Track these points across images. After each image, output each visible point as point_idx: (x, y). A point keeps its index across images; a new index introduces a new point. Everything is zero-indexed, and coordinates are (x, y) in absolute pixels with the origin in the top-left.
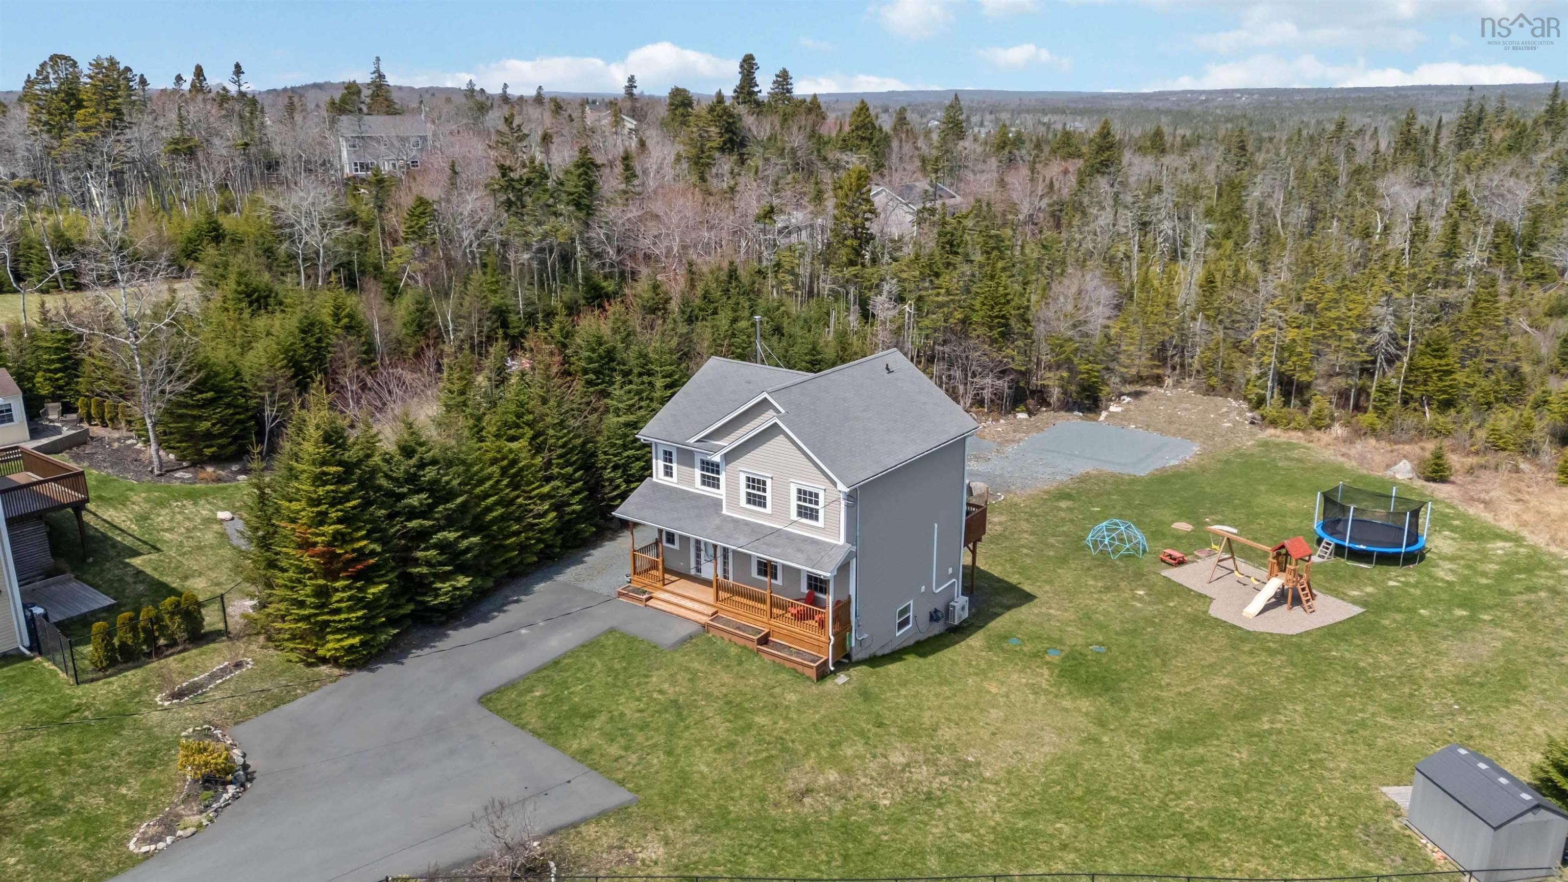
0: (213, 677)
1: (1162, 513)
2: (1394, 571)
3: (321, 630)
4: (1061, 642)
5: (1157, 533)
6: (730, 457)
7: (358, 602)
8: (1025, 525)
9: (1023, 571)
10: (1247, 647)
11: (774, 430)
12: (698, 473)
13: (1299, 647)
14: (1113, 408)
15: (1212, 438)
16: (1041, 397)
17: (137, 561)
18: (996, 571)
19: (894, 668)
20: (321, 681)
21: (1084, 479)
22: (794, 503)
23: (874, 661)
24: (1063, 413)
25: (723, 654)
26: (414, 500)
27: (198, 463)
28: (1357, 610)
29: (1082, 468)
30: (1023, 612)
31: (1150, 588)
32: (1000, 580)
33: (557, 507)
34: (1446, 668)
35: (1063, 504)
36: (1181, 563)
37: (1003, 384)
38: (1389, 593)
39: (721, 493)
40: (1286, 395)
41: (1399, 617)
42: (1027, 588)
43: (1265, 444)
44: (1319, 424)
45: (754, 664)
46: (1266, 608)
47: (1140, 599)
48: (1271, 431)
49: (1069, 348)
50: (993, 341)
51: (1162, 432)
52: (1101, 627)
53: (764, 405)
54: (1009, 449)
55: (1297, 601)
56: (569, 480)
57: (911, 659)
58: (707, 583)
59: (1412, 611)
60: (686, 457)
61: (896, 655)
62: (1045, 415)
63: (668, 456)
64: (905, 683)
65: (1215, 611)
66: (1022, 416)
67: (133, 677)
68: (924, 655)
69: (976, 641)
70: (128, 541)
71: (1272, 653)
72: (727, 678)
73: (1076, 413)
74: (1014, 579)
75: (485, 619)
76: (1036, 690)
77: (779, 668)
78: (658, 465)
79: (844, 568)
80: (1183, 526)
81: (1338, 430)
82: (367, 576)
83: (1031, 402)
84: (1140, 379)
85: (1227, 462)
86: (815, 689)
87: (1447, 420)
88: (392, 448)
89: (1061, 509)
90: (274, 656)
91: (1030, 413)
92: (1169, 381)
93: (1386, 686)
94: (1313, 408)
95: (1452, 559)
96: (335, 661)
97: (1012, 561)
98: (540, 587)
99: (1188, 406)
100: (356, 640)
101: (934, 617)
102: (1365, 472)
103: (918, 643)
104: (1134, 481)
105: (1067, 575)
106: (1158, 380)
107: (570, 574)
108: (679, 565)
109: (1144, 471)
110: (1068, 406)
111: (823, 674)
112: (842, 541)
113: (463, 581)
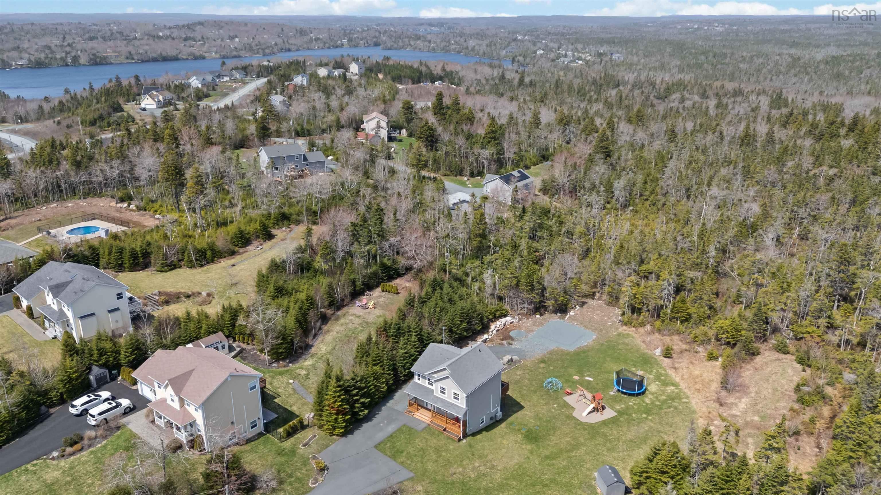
0: (310, 440)
1: (572, 371)
2: (633, 398)
3: (334, 428)
4: (527, 426)
5: (569, 381)
6: (436, 381)
7: (344, 421)
8: (527, 376)
9: (522, 396)
10: (578, 427)
11: (447, 377)
12: (427, 381)
13: (593, 427)
14: (571, 313)
15: (601, 331)
16: (546, 308)
17: (276, 400)
18: (514, 397)
19: (479, 437)
20: (335, 440)
21: (551, 353)
22: (453, 395)
23: (474, 434)
24: (553, 315)
25: (434, 433)
26: (355, 392)
27: (278, 360)
28: (616, 414)
29: (553, 346)
30: (519, 414)
31: (558, 404)
32: (515, 400)
33: (387, 385)
34: (629, 436)
35: (542, 365)
36: (571, 394)
37: (531, 307)
38: (628, 408)
39: (433, 388)
40: (633, 312)
41: (626, 417)
42: (522, 404)
43: (619, 335)
44: (642, 325)
45: (442, 437)
46: (590, 413)
47: (554, 408)
48: (625, 327)
49: (556, 292)
50: (527, 291)
51: (585, 327)
52: (540, 419)
53: (445, 369)
54: (531, 335)
55: (598, 411)
56: (389, 374)
57: (484, 433)
58: (429, 410)
59: (631, 415)
60: (424, 378)
61: (479, 432)
62: (547, 315)
63: (419, 375)
64: (481, 442)
65: (575, 414)
66: (538, 316)
67: (292, 440)
68: (487, 431)
69: (503, 425)
70: (271, 393)
71: (585, 429)
72: (435, 441)
73: (559, 314)
74: (519, 400)
75: (370, 420)
76: (516, 442)
77: (449, 438)
78: (416, 377)
79: (465, 414)
80: (576, 378)
81: (648, 327)
82: (345, 414)
83: (542, 310)
84: (586, 296)
85: (602, 344)
86: (457, 444)
87: (682, 328)
88: (348, 378)
89: (540, 368)
90: (323, 433)
91: (541, 315)
92: (598, 295)
93: (610, 442)
94: (642, 317)
95: (652, 394)
96: (337, 435)
97: (520, 392)
98: (383, 408)
99: (599, 312)
100: (342, 430)
101: (491, 419)
102: (647, 351)
103: (487, 427)
104: (569, 353)
105: (535, 398)
106: (592, 296)
107: (390, 403)
108: (421, 404)
109: (572, 349)
110: (555, 312)
111: (460, 440)
112: (464, 407)
113: (366, 412)
